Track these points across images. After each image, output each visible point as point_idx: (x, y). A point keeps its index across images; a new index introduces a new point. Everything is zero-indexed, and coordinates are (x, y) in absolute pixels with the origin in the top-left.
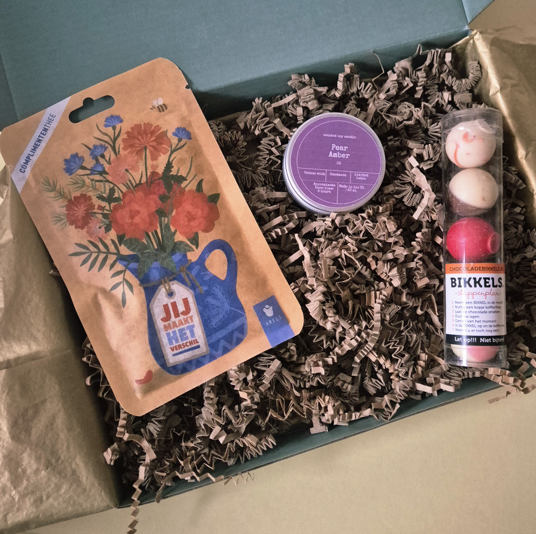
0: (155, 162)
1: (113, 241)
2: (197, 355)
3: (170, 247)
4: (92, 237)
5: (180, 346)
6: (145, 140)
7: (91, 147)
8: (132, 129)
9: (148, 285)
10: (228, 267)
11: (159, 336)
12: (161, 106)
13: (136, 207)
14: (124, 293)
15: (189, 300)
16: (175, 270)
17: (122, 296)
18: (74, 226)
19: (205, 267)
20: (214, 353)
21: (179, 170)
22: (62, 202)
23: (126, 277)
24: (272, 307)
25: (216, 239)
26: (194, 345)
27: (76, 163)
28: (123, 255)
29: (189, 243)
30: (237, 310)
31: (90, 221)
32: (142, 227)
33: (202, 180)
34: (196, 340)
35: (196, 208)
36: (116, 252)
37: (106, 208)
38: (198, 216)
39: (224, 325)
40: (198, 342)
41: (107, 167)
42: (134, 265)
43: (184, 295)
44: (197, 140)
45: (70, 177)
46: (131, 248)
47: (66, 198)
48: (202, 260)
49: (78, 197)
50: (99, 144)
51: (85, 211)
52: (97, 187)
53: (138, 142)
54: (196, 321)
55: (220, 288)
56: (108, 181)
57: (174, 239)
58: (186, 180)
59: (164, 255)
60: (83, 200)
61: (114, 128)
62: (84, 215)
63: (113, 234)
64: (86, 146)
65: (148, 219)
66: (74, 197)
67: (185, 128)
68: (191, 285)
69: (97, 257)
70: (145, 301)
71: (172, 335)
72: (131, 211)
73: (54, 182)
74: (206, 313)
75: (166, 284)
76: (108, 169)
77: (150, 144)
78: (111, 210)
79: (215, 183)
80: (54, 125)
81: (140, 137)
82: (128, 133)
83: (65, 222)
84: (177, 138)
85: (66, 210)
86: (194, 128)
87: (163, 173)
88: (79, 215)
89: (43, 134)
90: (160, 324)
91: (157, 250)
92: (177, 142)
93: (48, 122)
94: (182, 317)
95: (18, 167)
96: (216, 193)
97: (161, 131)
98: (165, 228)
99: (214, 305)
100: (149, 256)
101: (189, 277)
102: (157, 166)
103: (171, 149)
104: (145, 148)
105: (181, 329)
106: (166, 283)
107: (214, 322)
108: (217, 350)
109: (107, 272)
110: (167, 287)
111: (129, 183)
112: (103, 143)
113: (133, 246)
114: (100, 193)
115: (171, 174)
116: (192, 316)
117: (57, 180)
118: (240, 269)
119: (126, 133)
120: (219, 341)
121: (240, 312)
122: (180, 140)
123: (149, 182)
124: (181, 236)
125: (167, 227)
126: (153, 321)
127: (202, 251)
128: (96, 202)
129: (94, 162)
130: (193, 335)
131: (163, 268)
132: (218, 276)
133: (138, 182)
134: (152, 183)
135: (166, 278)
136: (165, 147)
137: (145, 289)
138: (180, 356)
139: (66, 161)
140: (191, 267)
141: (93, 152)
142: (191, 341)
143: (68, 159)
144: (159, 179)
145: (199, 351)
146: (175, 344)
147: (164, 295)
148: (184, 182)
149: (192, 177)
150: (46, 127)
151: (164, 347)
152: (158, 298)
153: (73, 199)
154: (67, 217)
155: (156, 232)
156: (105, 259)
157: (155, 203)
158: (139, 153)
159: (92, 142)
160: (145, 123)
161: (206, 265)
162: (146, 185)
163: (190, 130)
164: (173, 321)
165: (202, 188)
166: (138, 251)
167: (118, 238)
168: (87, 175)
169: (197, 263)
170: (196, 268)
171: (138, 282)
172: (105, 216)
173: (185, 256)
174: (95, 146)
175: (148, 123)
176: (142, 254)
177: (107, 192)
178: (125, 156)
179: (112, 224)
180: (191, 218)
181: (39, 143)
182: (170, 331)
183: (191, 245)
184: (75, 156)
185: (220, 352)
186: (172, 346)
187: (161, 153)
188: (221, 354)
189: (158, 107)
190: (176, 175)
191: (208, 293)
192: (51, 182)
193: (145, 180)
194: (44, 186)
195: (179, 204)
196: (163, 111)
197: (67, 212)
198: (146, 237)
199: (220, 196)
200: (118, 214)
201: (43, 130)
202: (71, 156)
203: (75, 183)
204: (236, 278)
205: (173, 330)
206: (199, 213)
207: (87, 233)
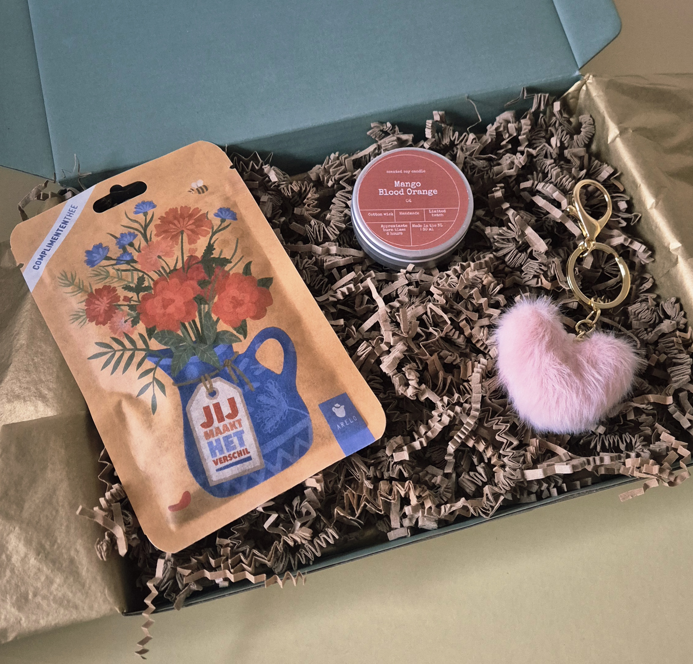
0: (193, 246)
1: (141, 336)
2: (248, 470)
3: (212, 339)
4: (115, 334)
5: (225, 458)
6: (182, 224)
7: (118, 236)
8: (166, 213)
9: (184, 384)
10: (284, 359)
11: (198, 446)
12: (201, 188)
13: (169, 295)
14: (154, 397)
15: (236, 400)
16: (217, 365)
17: (153, 401)
18: (94, 323)
19: (255, 359)
20: (271, 466)
21: (221, 252)
22: (81, 297)
23: (156, 376)
24: (343, 406)
25: (268, 327)
26: (243, 457)
27: (99, 254)
28: (152, 351)
29: (235, 332)
30: (298, 410)
31: (113, 315)
32: (177, 316)
33: (250, 263)
34: (246, 449)
35: (243, 292)
36: (144, 347)
37: (133, 299)
38: (246, 302)
39: (281, 429)
40: (249, 453)
41: (135, 255)
42: (166, 361)
43: (229, 394)
44: (243, 221)
45: (91, 269)
46: (163, 342)
47: (86, 292)
48: (251, 352)
49: (99, 289)
50: (127, 232)
51: (108, 303)
52: (123, 277)
53: (174, 227)
54: (246, 425)
55: (275, 383)
56: (136, 270)
57: (216, 329)
58: (231, 262)
59: (203, 347)
60: (105, 292)
61: (145, 214)
62: (106, 308)
63: (141, 328)
64: (111, 235)
65: (184, 308)
66: (96, 290)
67: (229, 209)
68: (238, 381)
69: (121, 356)
70: (180, 403)
71: (215, 444)
72: (163, 300)
73: (72, 275)
74: (258, 415)
75: (207, 382)
76: (138, 257)
77: (188, 228)
78: (139, 301)
79: (267, 265)
80: (76, 216)
81: (176, 222)
82: (161, 218)
83: (84, 319)
84: (219, 219)
85: (85, 305)
86: (241, 209)
87: (202, 256)
88: (100, 310)
89: (62, 227)
90: (199, 431)
91: (195, 342)
92: (220, 223)
93: (69, 214)
94: (227, 421)
95: (32, 263)
96: (267, 276)
97: (201, 213)
98: (205, 316)
99: (267, 405)
100: (185, 350)
101: (235, 371)
102: (196, 250)
103: (213, 230)
104: (182, 233)
105: (226, 436)
106: (206, 380)
107: (270, 426)
108: (274, 464)
109: (133, 372)
110: (208, 386)
111: (161, 270)
112: (132, 231)
113: (166, 339)
114: (126, 283)
115: (212, 256)
116: (240, 420)
117: (76, 273)
118: (300, 360)
119: (159, 219)
120: (276, 450)
121: (302, 412)
122: (223, 221)
123: (186, 267)
124: (225, 325)
125: (208, 315)
126: (190, 427)
127: (251, 341)
128: (122, 293)
129: (121, 251)
130: (242, 443)
131: (203, 363)
132: (273, 370)
133: (172, 268)
134: (189, 268)
135: (206, 375)
136: (206, 229)
137: (180, 388)
138: (226, 470)
139: (88, 252)
140: (238, 359)
141: (120, 241)
142: (240, 451)
143: (91, 249)
144: (197, 263)
145: (250, 464)
146: (219, 456)
147: (205, 395)
148: (228, 265)
149: (239, 259)
150: (66, 220)
151: (205, 459)
152: (196, 399)
153: (94, 293)
154: (86, 313)
155: (194, 322)
156: (131, 358)
157: (193, 289)
158: (174, 237)
159: (119, 231)
160: (182, 207)
161: (256, 357)
162: (182, 270)
163: (235, 211)
164: (216, 426)
165: (250, 270)
166: (172, 344)
167: (147, 332)
168: (112, 265)
169: (245, 355)
170: (244, 361)
171: (172, 381)
172: (132, 307)
173: (231, 347)
174: (122, 235)
175: (186, 207)
176: (176, 348)
177: (136, 281)
178: (157, 241)
179: (141, 317)
180: (237, 303)
181: (57, 237)
182: (213, 439)
183: (238, 335)
184: (99, 247)
185: (278, 465)
186: (215, 459)
187: (200, 236)
188: (280, 469)
189: (197, 189)
190: (219, 258)
191: (261, 390)
192: (69, 276)
193: (181, 265)
194: (61, 281)
195: (222, 289)
196: (203, 192)
197: (86, 307)
198: (182, 328)
199: (274, 281)
200: (149, 304)
201: (62, 223)
202: (94, 246)
203: (96, 275)
204: (296, 371)
205: (216, 438)
206: (247, 298)
207: (110, 329)
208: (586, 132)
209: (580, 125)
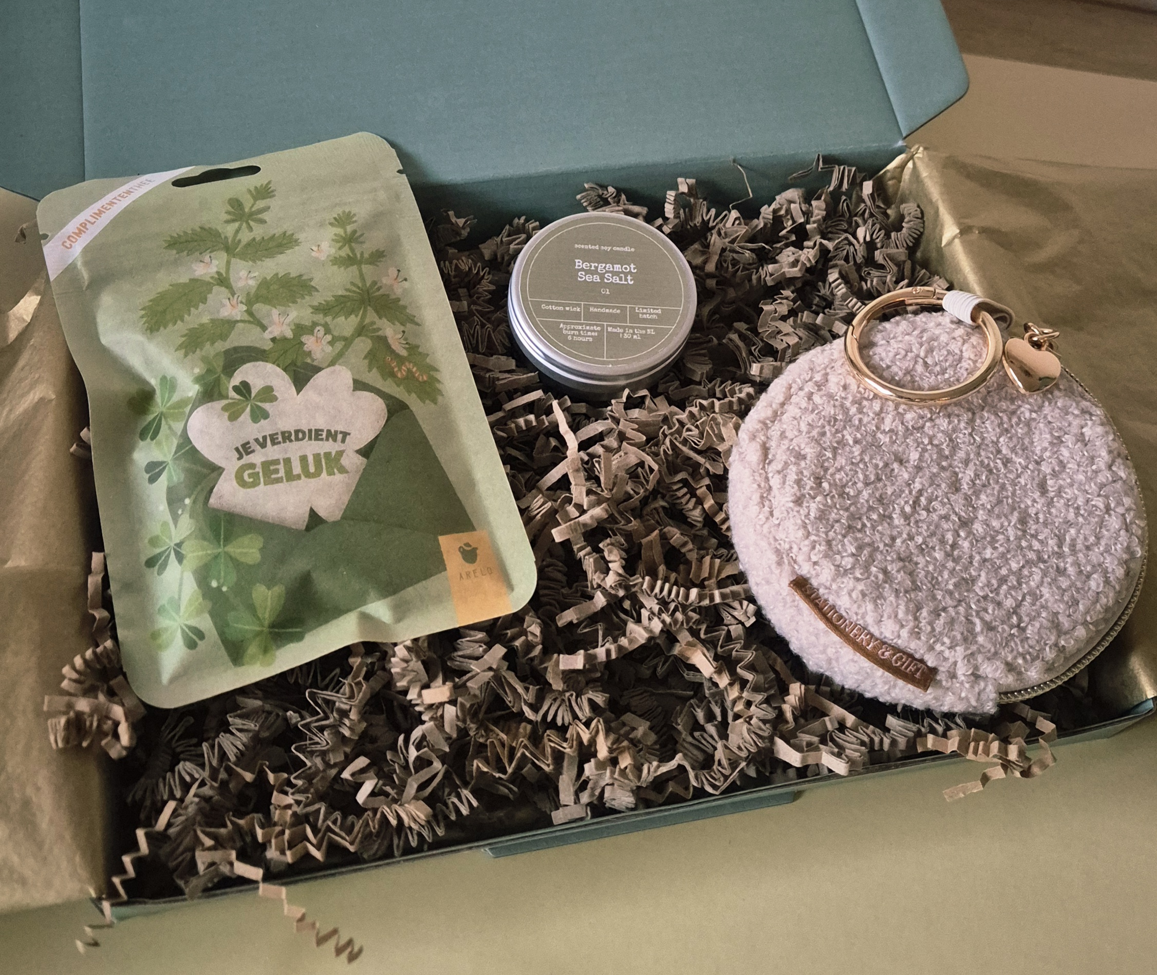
208: (909, 228)
209: (901, 218)
